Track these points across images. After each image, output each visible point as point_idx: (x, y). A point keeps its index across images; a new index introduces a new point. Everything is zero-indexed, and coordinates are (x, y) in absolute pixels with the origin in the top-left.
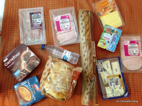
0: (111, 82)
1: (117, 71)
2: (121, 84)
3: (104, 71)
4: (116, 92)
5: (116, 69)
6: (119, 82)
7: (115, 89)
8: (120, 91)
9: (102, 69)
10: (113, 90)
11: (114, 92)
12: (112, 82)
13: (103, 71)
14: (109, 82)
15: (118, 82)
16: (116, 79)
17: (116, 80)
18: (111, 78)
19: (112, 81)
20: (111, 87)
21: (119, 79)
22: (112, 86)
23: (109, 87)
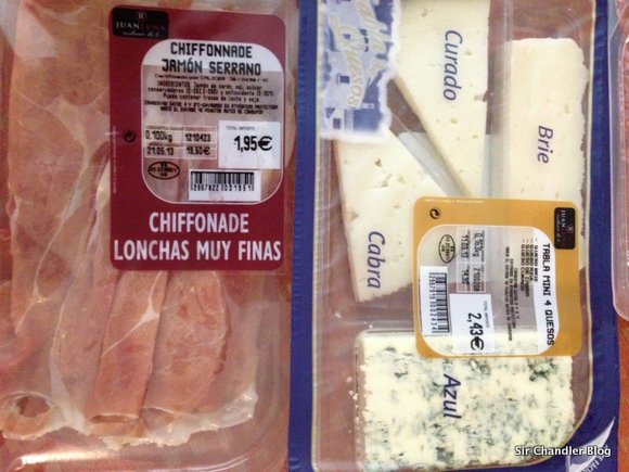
0: (442, 280)
1: (543, 156)
2: (555, 318)
3: (396, 130)
4: (484, 417)
5: (545, 134)
6: (537, 287)
7: (484, 368)
8: (532, 402)
9: (371, 94)
10: (453, 383)
11: (460, 408)
12: (458, 280)
13: (385, 126)
14: (425, 272)
15: (527, 289)
16: (516, 255)
17: (517, 265)
18: (458, 233)
19: (461, 263)
20: (436, 342)
21: (547, 257)
22: (448, 329)
23: (405, 342)
